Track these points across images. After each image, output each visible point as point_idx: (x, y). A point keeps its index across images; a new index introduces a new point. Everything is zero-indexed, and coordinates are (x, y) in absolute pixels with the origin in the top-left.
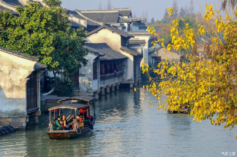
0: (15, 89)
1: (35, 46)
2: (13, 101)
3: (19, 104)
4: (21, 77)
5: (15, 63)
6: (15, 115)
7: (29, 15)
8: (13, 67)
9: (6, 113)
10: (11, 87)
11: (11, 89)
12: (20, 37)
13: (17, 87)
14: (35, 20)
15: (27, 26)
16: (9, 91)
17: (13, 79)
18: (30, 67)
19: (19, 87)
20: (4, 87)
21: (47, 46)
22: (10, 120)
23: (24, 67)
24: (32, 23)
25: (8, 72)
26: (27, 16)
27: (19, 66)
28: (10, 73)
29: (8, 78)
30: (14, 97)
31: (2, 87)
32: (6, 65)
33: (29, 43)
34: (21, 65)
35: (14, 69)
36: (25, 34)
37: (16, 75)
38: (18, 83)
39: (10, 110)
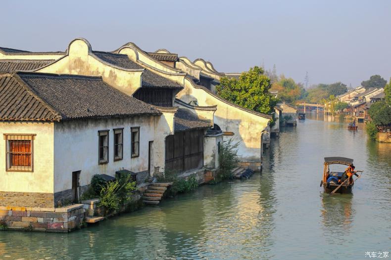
0: (252, 140)
1: (257, 106)
2: (251, 150)
3: (256, 152)
4: (257, 131)
5: (254, 120)
6: (252, 160)
7: (252, 82)
8: (252, 123)
9: (245, 159)
10: (249, 138)
11: (250, 140)
12: (245, 100)
13: (254, 138)
14: (256, 87)
15: (250, 91)
16: (248, 141)
17: (251, 132)
18: (265, 123)
19: (256, 139)
20: (244, 139)
21: (265, 106)
22: (249, 164)
23: (260, 124)
24: (254, 88)
25: (248, 127)
26: (250, 83)
27: (256, 122)
28: (249, 128)
29: (247, 131)
30: (252, 147)
31: (243, 138)
32: (247, 122)
33: (253, 104)
34: (258, 122)
35: (252, 125)
36: (249, 97)
37: (254, 129)
38: (255, 136)
39: (248, 157)
